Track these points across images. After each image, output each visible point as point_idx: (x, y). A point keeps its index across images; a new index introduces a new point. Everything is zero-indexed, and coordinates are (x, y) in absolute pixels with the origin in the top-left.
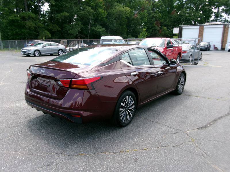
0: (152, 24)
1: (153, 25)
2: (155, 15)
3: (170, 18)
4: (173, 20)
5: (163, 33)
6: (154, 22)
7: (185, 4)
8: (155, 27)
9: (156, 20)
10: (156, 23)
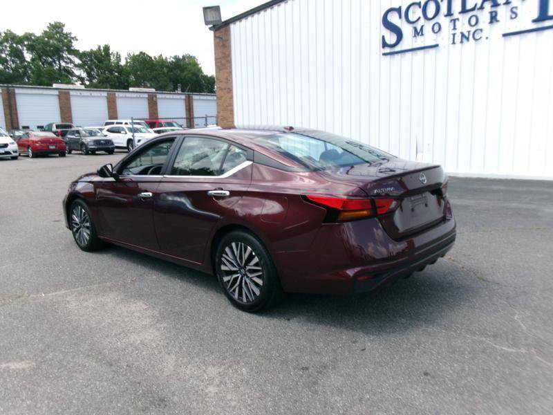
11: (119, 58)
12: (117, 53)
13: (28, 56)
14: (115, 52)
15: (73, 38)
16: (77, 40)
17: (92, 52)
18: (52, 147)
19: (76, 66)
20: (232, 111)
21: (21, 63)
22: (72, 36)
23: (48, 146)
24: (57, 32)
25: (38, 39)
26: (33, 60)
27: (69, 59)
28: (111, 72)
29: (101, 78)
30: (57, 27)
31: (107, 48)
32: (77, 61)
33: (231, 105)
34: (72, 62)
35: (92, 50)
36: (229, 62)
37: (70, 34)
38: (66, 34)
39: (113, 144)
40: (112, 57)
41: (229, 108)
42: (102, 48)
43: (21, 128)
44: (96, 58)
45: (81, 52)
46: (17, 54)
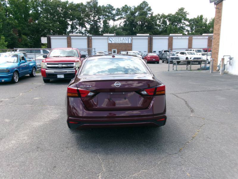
0: (9, 31)
1: (10, 33)
2: (10, 22)
3: (28, 26)
4: (32, 29)
5: (23, 42)
6: (11, 29)
7: (41, 13)
8: (13, 35)
9: (12, 27)
10: (13, 31)
11: (206, 21)
12: (206, 18)
13: (168, 23)
14: (205, 18)
15: (187, 14)
16: (189, 14)
17: (194, 19)
18: (154, 60)
19: (187, 25)
20: (219, 45)
21: (165, 26)
22: (187, 13)
23: (152, 59)
24: (181, 12)
25: (173, 15)
26: (169, 24)
27: (184, 23)
28: (201, 27)
29: (196, 30)
30: (182, 10)
31: (201, 16)
32: (187, 23)
33: (218, 42)
34: (185, 24)
35: (194, 18)
36: (220, 20)
37: (186, 12)
38: (185, 12)
39: (179, 59)
40: (203, 20)
41: (218, 43)
42: (199, 17)
43: (153, 52)
44: (196, 21)
45: (190, 19)
46: (164, 22)
